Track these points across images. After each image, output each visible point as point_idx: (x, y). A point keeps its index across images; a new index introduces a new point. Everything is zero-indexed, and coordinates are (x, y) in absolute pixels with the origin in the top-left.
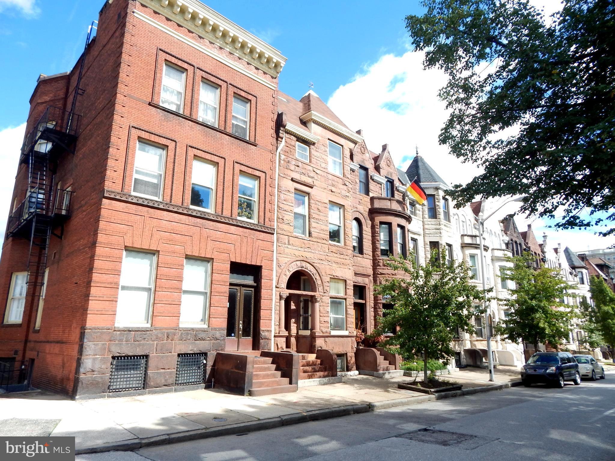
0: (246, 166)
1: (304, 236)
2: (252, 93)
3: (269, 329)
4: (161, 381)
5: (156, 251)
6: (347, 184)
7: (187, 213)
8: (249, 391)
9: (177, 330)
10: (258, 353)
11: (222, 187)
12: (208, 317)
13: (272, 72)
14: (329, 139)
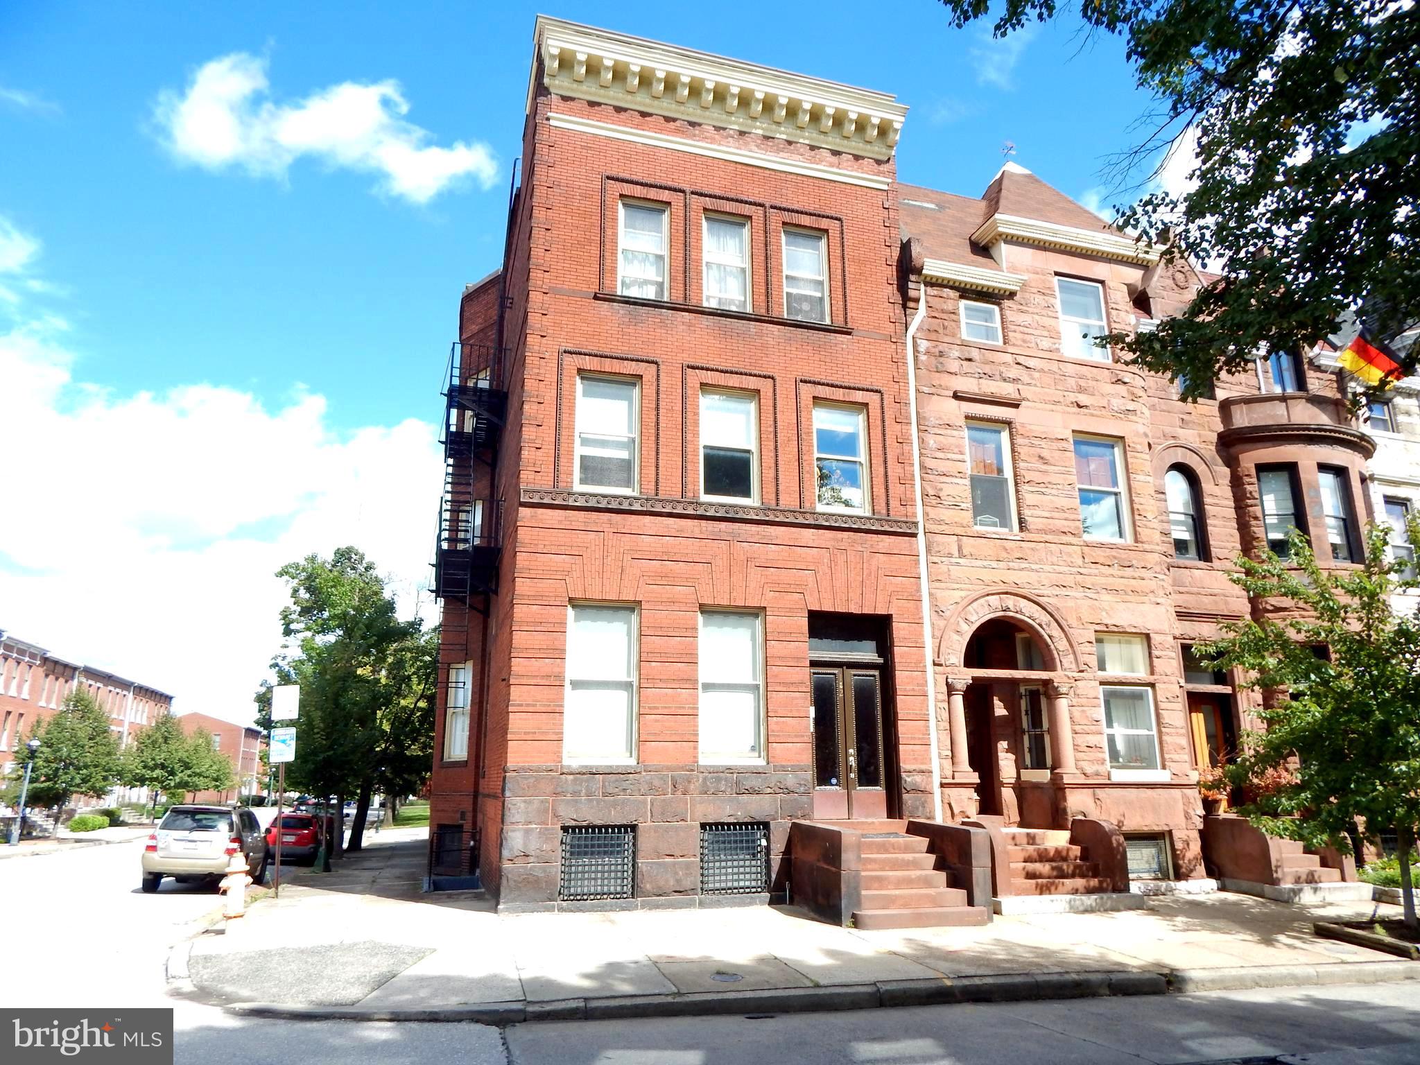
0: (828, 385)
1: (1006, 530)
2: (828, 213)
3: (923, 767)
4: (667, 881)
5: (635, 601)
6: (1126, 380)
7: (695, 513)
8: (854, 916)
9: (693, 770)
10: (900, 825)
11: (772, 444)
12: (766, 742)
13: (878, 150)
14: (1057, 274)
